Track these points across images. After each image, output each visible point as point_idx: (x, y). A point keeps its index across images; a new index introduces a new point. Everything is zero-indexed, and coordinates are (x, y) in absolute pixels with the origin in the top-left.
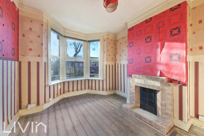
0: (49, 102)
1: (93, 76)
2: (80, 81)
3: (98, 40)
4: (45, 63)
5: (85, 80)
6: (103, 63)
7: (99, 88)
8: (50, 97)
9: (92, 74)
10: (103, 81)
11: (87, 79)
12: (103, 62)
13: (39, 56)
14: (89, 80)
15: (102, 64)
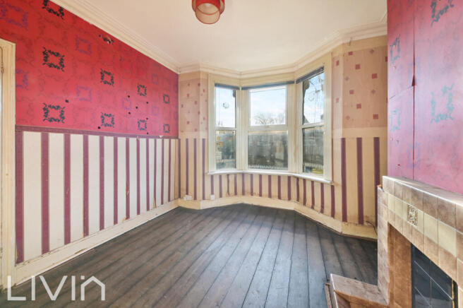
0: (209, 199)
1: (310, 169)
2: (277, 178)
3: (321, 70)
4: (204, 140)
5: (289, 178)
6: (332, 135)
7: (323, 207)
8: (212, 193)
9: (307, 165)
10: (333, 188)
11: (295, 177)
12: (332, 129)
13: (196, 130)
14: (298, 179)
15: (330, 136)
